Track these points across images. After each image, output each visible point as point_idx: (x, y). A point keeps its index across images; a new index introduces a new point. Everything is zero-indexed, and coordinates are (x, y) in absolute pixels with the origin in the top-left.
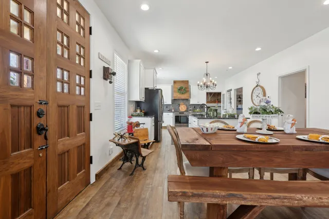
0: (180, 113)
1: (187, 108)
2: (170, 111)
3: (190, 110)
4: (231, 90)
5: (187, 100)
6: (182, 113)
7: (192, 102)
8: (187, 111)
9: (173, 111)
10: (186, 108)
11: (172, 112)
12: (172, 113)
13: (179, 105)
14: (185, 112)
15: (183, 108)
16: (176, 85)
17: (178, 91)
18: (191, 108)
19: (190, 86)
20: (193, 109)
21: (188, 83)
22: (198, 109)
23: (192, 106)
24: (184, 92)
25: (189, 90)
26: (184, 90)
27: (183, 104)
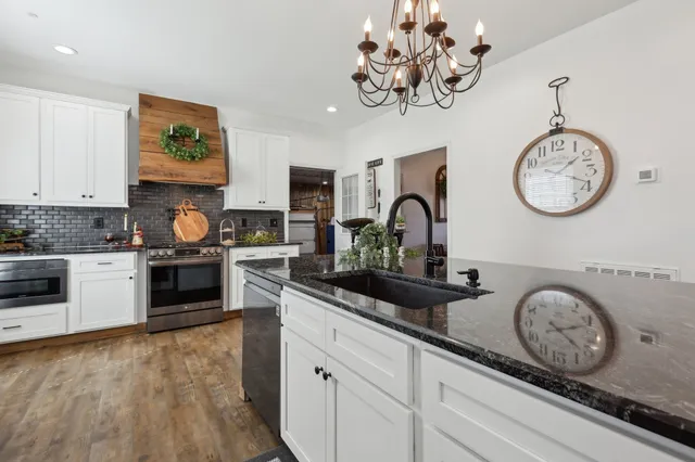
0: (180, 253)
1: (214, 228)
2: (120, 243)
3: (227, 236)
4: (378, 162)
5: (212, 191)
6: (191, 249)
7: (235, 199)
8: (212, 239)
9: (137, 241)
10: (206, 228)
11: (130, 248)
12: (130, 257)
13: (172, 215)
14: (203, 242)
15: (189, 226)
16: (152, 115)
17: (167, 145)
18: (231, 227)
19: (225, 132)
20: (238, 233)
21: (216, 118)
22: (260, 229)
23: (234, 219)
24: (198, 151)
25: (223, 147)
26: (198, 141)
27: (193, 207)
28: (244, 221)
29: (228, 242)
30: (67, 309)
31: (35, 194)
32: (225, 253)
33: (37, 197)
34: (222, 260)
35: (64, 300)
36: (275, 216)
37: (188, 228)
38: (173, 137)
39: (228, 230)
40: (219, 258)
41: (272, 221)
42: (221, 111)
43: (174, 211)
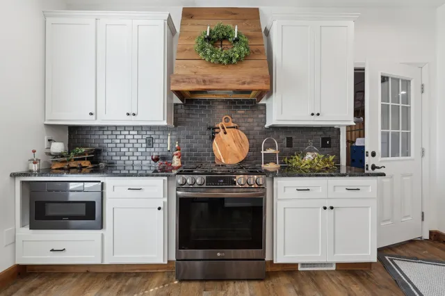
5: (254, 105)
10: (246, 149)
13: (213, 132)
14: (240, 167)
15: (229, 146)
16: (193, 25)
17: (202, 49)
18: (274, 147)
19: (267, 33)
20: (282, 155)
21: (258, 18)
22: (311, 151)
23: (277, 138)
24: (235, 51)
25: (265, 47)
26: (237, 40)
27: (232, 125)
28: (290, 141)
29: (271, 167)
30: (103, 235)
31: (91, 114)
32: (268, 183)
33: (93, 117)
34: (264, 194)
35: (101, 226)
36: (329, 134)
37: (228, 148)
38: (209, 39)
39: (270, 151)
40: (261, 191)
41: (324, 140)
42: (264, 10)
43: (214, 128)
